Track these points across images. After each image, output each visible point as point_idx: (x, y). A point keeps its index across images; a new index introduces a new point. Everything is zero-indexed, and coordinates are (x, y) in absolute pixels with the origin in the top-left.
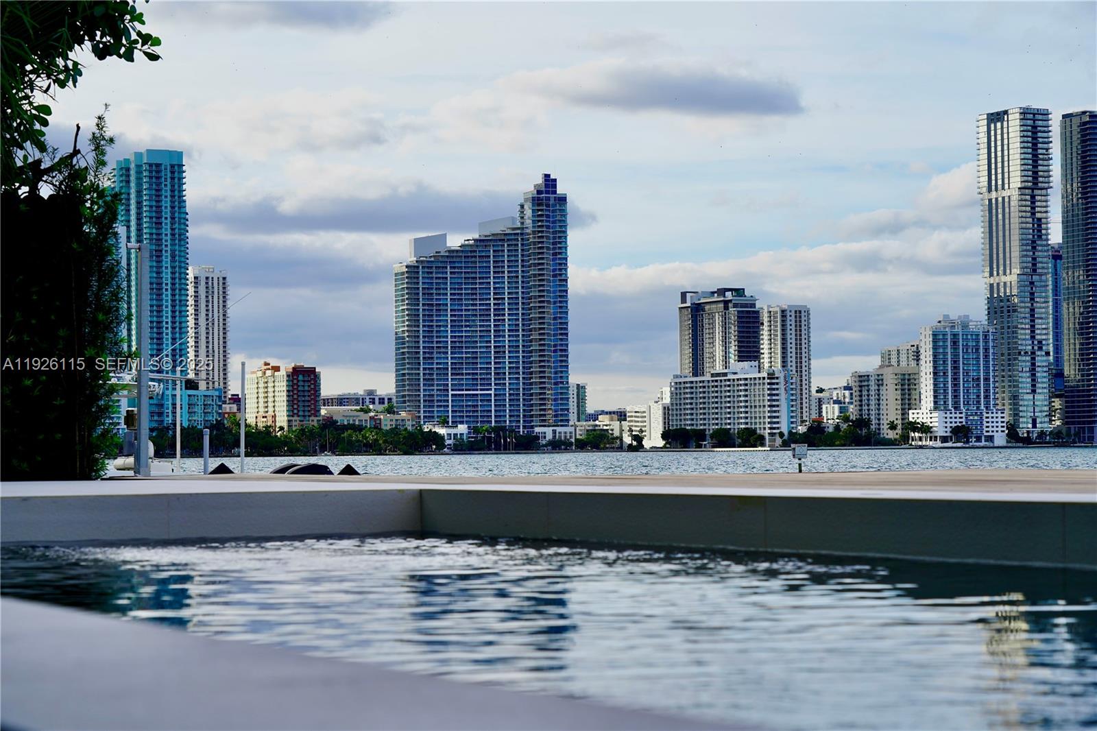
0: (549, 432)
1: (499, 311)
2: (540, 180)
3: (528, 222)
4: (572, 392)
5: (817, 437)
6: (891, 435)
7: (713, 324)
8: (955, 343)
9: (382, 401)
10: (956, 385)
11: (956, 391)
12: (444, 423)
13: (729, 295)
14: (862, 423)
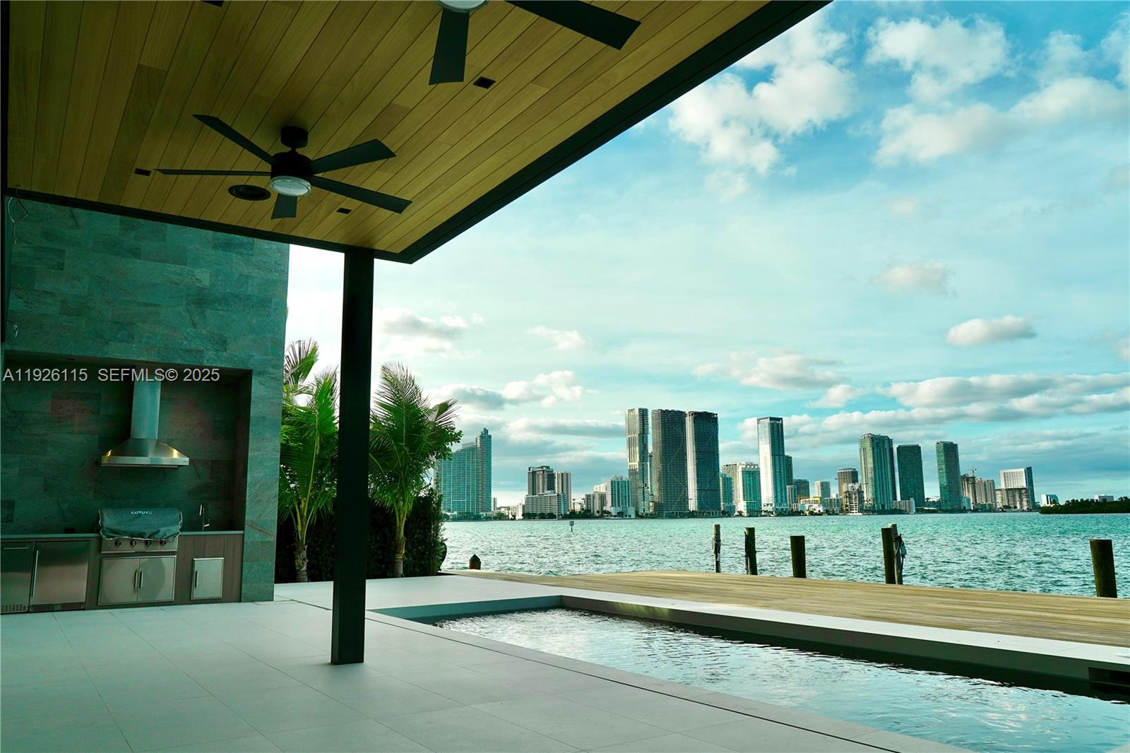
0: (485, 513)
1: (469, 474)
2: (483, 430)
3: (479, 444)
4: (492, 500)
6: (597, 515)
7: (539, 478)
8: (618, 484)
10: (619, 498)
11: (619, 500)
12: (449, 511)
13: (544, 468)
14: (588, 510)
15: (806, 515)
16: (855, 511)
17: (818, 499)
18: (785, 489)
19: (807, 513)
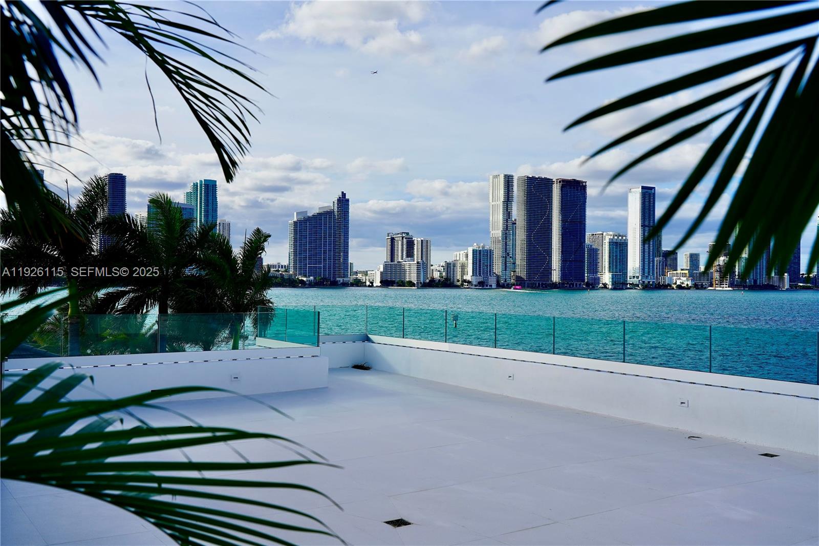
0: (341, 280)
1: (325, 238)
2: (341, 194)
3: (336, 210)
4: (349, 264)
5: (432, 284)
6: (459, 284)
7: (398, 244)
8: (480, 253)
9: (282, 266)
10: (480, 267)
11: (480, 269)
12: (305, 276)
13: (404, 235)
14: (447, 279)
15: (673, 289)
16: (725, 286)
17: (687, 272)
18: (653, 261)
19: (674, 286)
